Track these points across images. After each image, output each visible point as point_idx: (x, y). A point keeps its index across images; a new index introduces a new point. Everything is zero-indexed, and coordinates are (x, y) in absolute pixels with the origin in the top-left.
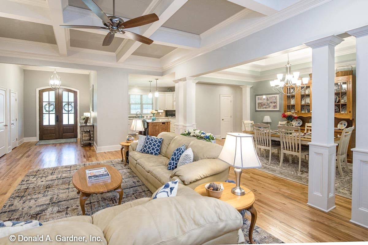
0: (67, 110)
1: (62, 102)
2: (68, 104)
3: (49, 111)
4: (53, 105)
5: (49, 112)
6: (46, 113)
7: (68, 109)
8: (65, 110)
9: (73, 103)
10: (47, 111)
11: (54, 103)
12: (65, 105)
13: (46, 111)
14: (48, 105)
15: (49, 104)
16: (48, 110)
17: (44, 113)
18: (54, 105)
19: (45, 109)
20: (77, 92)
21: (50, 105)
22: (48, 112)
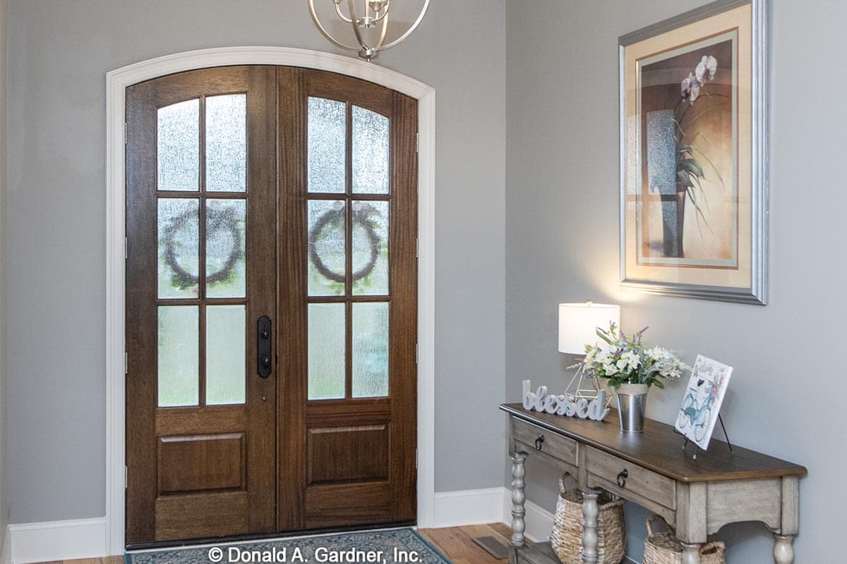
0: (340, 269)
1: (303, 196)
2: (349, 212)
3: (202, 281)
4: (232, 226)
5: (202, 291)
6: (178, 293)
7: (342, 259)
8: (324, 271)
9: (383, 206)
10: (182, 278)
11: (240, 206)
12: (323, 221)
13: (175, 282)
14: (193, 223)
15: (202, 213)
16: (195, 273)
17: (162, 295)
18: (242, 225)
19: (171, 261)
20: (415, 102)
21: (210, 222)
22: (191, 293)
